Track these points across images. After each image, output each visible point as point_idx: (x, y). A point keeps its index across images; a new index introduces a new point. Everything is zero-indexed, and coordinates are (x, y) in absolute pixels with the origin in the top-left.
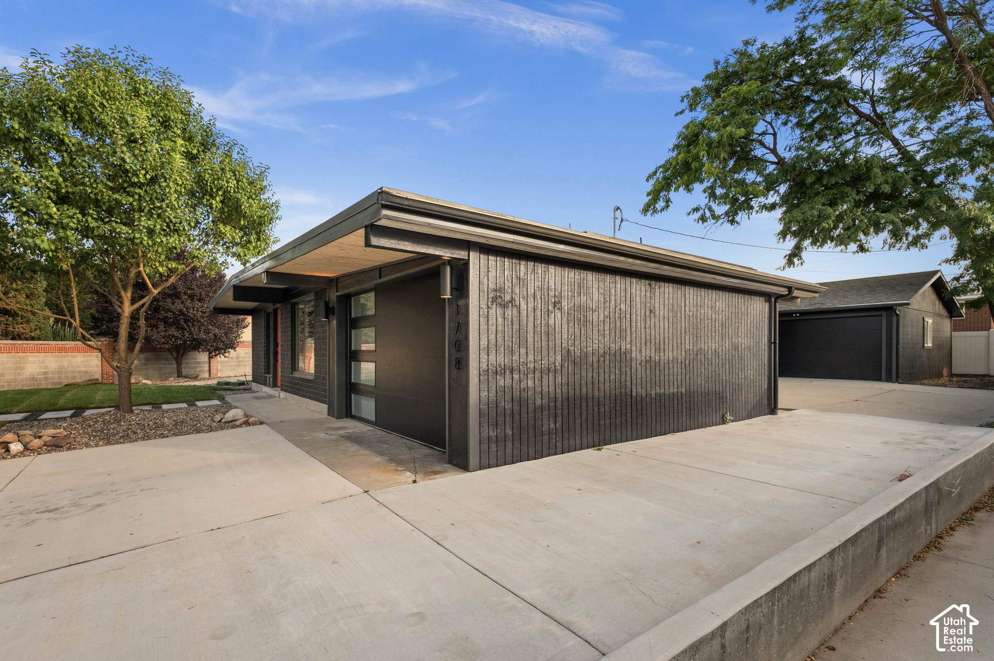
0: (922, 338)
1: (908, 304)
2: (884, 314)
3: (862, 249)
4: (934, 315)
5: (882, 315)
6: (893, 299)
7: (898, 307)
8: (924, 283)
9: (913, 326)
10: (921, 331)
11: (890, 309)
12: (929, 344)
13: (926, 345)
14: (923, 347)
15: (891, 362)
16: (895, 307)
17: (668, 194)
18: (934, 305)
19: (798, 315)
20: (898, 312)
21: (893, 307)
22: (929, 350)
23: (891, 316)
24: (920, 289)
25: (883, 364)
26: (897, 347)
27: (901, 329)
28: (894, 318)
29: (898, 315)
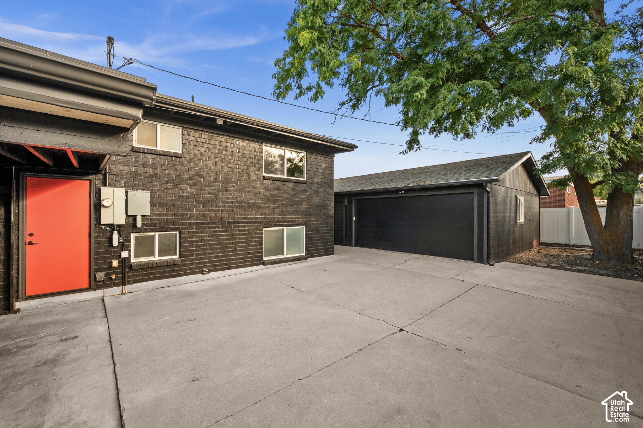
0: (514, 215)
1: (497, 180)
2: (476, 191)
3: (468, 135)
4: (526, 194)
5: (473, 193)
6: (485, 175)
7: (489, 185)
8: (516, 161)
9: (505, 204)
10: (514, 208)
11: (480, 185)
12: (521, 220)
13: (518, 221)
14: (516, 223)
15: (483, 242)
16: (485, 184)
17: (300, 81)
18: (526, 184)
19: (403, 192)
20: (488, 189)
21: (483, 184)
22: (521, 226)
23: (483, 194)
24: (511, 166)
25: (475, 243)
26: (488, 226)
27: (492, 207)
28: (485, 196)
29: (488, 193)
